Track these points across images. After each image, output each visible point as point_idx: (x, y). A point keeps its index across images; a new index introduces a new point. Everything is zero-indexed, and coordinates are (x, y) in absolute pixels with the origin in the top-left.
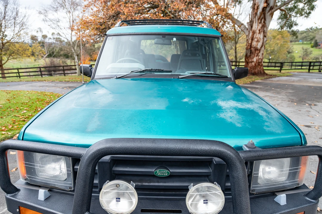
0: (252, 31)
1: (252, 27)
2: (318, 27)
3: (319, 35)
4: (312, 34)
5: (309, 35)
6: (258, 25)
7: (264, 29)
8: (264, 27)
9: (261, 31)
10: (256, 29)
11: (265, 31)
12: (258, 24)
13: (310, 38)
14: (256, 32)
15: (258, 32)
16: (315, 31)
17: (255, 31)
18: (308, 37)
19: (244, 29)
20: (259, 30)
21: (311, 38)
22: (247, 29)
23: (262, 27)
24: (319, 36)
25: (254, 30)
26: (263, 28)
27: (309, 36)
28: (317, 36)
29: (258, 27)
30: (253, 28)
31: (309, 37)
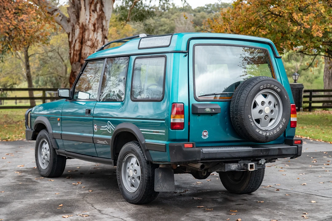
0: (79, 24)
1: (78, 17)
2: (176, 5)
3: (182, 24)
4: (167, 21)
5: (162, 23)
6: (90, 15)
7: (102, 23)
8: (102, 19)
9: (97, 26)
10: (87, 22)
11: (105, 27)
12: (90, 13)
13: (164, 30)
14: (88, 29)
15: (93, 28)
16: (172, 14)
17: (86, 25)
18: (160, 29)
19: (61, 20)
20: (94, 25)
21: (167, 30)
22: (69, 21)
23: (97, 19)
24: (181, 26)
25: (84, 24)
26: (100, 22)
27: (162, 26)
28: (178, 26)
29: (90, 19)
30: (82, 20)
31: (163, 28)
